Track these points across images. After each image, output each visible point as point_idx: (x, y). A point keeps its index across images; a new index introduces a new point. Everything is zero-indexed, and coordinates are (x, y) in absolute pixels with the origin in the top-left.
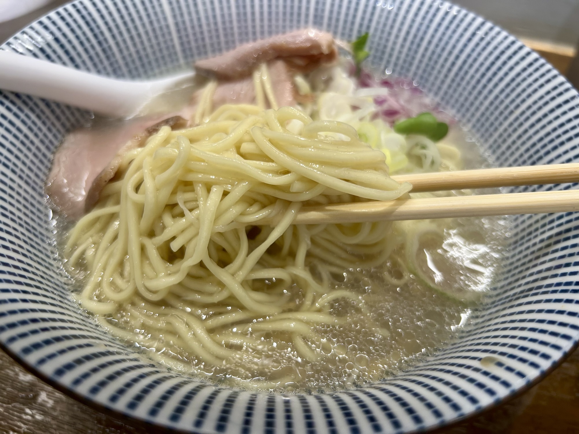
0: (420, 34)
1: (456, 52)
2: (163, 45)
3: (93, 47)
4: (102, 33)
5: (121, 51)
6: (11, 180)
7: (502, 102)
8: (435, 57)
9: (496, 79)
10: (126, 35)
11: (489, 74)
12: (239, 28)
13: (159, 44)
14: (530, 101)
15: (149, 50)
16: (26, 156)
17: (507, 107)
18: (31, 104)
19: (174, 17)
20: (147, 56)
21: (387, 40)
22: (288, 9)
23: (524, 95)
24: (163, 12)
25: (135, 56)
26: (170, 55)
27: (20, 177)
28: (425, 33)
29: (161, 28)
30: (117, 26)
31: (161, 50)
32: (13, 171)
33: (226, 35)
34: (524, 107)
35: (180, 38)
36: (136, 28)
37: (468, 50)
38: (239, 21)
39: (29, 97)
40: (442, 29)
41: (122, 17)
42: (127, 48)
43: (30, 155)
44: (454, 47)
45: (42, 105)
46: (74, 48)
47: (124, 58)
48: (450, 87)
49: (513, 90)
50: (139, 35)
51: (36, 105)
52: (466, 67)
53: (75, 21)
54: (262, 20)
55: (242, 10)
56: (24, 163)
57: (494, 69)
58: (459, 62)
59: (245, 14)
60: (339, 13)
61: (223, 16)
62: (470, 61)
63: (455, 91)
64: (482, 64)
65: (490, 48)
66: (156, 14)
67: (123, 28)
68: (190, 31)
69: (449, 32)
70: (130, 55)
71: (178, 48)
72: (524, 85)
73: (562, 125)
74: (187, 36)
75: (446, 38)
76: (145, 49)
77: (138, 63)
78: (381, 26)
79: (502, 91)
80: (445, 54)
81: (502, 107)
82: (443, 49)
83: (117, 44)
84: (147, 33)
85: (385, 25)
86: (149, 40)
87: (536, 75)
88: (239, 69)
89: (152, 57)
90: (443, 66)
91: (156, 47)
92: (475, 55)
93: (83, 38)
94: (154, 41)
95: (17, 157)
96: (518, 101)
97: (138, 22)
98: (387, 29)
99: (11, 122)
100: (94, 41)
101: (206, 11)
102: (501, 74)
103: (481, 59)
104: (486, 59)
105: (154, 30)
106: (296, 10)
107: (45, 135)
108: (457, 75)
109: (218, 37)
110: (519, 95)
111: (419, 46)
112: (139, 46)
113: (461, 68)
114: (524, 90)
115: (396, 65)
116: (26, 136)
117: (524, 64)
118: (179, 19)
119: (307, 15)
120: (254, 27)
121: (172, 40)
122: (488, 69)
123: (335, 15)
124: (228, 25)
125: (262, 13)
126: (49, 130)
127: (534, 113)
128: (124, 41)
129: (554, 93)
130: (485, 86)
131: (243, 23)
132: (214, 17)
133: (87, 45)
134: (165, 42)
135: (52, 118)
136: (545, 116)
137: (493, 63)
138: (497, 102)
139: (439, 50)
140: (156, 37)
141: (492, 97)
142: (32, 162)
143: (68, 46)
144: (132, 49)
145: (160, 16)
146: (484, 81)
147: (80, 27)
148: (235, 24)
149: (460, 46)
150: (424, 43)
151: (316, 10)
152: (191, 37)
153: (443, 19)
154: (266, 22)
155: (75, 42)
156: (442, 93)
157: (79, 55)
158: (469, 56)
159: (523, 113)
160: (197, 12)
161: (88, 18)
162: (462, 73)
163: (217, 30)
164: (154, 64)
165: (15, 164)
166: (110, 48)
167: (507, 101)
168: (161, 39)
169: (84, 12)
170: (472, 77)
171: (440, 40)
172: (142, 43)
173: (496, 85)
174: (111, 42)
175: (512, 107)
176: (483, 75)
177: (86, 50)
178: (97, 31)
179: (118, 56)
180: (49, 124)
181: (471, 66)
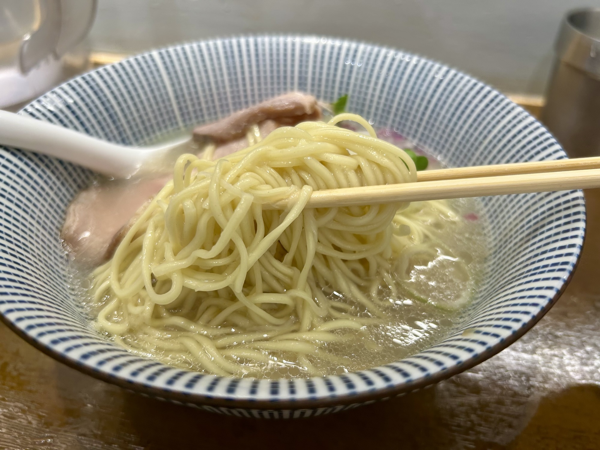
0: (395, 85)
1: (428, 97)
2: (163, 111)
3: (100, 113)
4: (108, 101)
5: (125, 116)
6: (31, 223)
7: (472, 135)
8: (409, 104)
9: (464, 117)
10: (130, 102)
11: (458, 113)
12: (232, 92)
13: (159, 109)
14: (495, 131)
15: (151, 115)
16: (43, 205)
17: (476, 139)
18: (46, 161)
19: (173, 85)
20: (149, 120)
21: (366, 94)
22: (275, 74)
23: (490, 127)
24: (162, 81)
25: (138, 120)
26: (170, 119)
27: (38, 223)
28: (399, 84)
29: (161, 95)
30: (122, 95)
31: (161, 115)
32: (32, 217)
33: (220, 100)
34: (490, 137)
35: (179, 103)
36: (139, 96)
37: (437, 95)
38: (231, 86)
39: (46, 157)
40: (413, 79)
41: (126, 87)
42: (131, 114)
43: (46, 205)
44: (425, 93)
45: (56, 163)
46: (84, 114)
47: (128, 122)
48: (425, 128)
49: (480, 124)
50: (142, 102)
51: (51, 161)
52: (437, 109)
53: (85, 91)
54: (252, 84)
55: (233, 77)
56: (41, 211)
57: (462, 108)
58: (431, 106)
59: (237, 80)
60: (321, 74)
61: (216, 82)
62: (441, 103)
63: (431, 131)
64: (451, 105)
65: (456, 91)
66: (156, 83)
67: (127, 96)
68: (187, 97)
69: (419, 81)
70: (134, 119)
71: (177, 113)
72: (489, 118)
73: (524, 147)
74: (185, 101)
75: (417, 87)
76: (147, 114)
77: (141, 127)
78: (359, 82)
79: (471, 126)
80: (418, 101)
81: (472, 140)
82: (416, 96)
83: (122, 110)
84: (148, 100)
85: (363, 80)
86: (151, 106)
87: (498, 109)
88: (233, 132)
89: (153, 122)
90: (417, 111)
91: (157, 113)
92: (444, 98)
93: (92, 105)
94: (155, 107)
95: (35, 205)
96: (485, 132)
97: (140, 91)
98: (365, 84)
99: (29, 176)
100: (101, 108)
101: (201, 79)
102: (468, 111)
103: (450, 101)
104: (454, 100)
105: (155, 97)
106: (282, 74)
107: (59, 189)
108: (430, 117)
109: (213, 101)
110: (485, 128)
111: (394, 95)
112: (142, 112)
113: (433, 111)
114: (489, 123)
115: (375, 115)
116: (42, 188)
117: (486, 101)
118: (177, 87)
119: (292, 78)
120: (245, 91)
121: (171, 105)
122: (457, 109)
123: (317, 76)
124: (221, 90)
125: (251, 78)
126: (63, 184)
127: (500, 141)
128: (128, 107)
129: (515, 122)
130: (456, 124)
131: (235, 89)
132: (209, 83)
133: (96, 111)
134: (165, 107)
135: (65, 174)
136: (509, 141)
137: (460, 104)
138: (467, 136)
139: (412, 98)
140: (157, 103)
141: (463, 132)
142: (48, 211)
143: (78, 112)
144: (136, 115)
145: (160, 84)
146: (454, 119)
147: (88, 96)
148: (228, 89)
149: (430, 92)
150: (399, 93)
151: (300, 72)
152: (189, 103)
153: (413, 71)
154: (256, 86)
155: (85, 109)
156: (419, 135)
157: (88, 120)
158: (439, 100)
159: (490, 142)
160: (193, 80)
161: (96, 88)
162: (434, 115)
163: (212, 95)
164: (156, 127)
165: (33, 211)
166: (116, 113)
167: (476, 134)
168: (161, 105)
169: (92, 84)
170: (444, 117)
171: (413, 88)
172: (144, 108)
173: (465, 122)
174: (117, 108)
175: (481, 138)
176: (453, 114)
177: (95, 116)
178: (104, 99)
179: (123, 121)
180: (62, 179)
181: (442, 108)
